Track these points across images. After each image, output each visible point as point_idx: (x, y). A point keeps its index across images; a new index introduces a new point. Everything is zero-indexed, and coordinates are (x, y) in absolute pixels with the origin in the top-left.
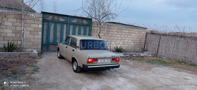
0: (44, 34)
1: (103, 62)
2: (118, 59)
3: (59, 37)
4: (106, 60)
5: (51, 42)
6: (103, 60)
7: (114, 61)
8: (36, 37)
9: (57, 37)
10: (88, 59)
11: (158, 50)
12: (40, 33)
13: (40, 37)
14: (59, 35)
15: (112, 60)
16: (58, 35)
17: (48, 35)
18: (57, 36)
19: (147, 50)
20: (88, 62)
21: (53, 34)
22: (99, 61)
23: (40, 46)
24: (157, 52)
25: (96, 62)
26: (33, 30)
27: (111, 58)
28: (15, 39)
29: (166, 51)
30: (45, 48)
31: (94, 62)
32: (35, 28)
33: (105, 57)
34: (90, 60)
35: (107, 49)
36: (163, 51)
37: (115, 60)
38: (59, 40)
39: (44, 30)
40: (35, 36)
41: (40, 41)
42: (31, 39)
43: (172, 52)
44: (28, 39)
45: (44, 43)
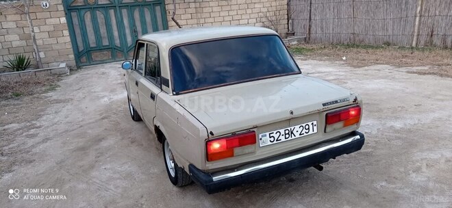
0: (76, 34)
1: (282, 138)
2: (353, 113)
3: (106, 35)
4: (297, 129)
5: (92, 45)
6: (282, 131)
7: (339, 125)
8: (61, 40)
9: (102, 36)
10: (208, 143)
11: (310, 29)
12: (66, 33)
13: (68, 39)
14: (105, 31)
15: (326, 123)
16: (103, 30)
17: (84, 35)
18: (102, 33)
19: (294, 34)
20: (210, 156)
21: (92, 31)
22: (265, 140)
23: (72, 56)
24: (309, 33)
25: (248, 148)
26: (53, 29)
27: (319, 112)
28: (27, 49)
29: (322, 28)
30: (84, 58)
31: (237, 151)
32: (55, 26)
33: (289, 116)
34: (216, 146)
35: (297, 70)
36: (319, 31)
37: (340, 120)
38: (107, 40)
39: (75, 26)
40: (59, 39)
41: (69, 46)
42: (53, 46)
43: (331, 28)
44: (48, 46)
45: (81, 49)
